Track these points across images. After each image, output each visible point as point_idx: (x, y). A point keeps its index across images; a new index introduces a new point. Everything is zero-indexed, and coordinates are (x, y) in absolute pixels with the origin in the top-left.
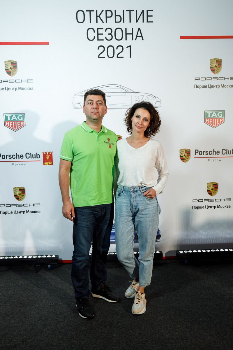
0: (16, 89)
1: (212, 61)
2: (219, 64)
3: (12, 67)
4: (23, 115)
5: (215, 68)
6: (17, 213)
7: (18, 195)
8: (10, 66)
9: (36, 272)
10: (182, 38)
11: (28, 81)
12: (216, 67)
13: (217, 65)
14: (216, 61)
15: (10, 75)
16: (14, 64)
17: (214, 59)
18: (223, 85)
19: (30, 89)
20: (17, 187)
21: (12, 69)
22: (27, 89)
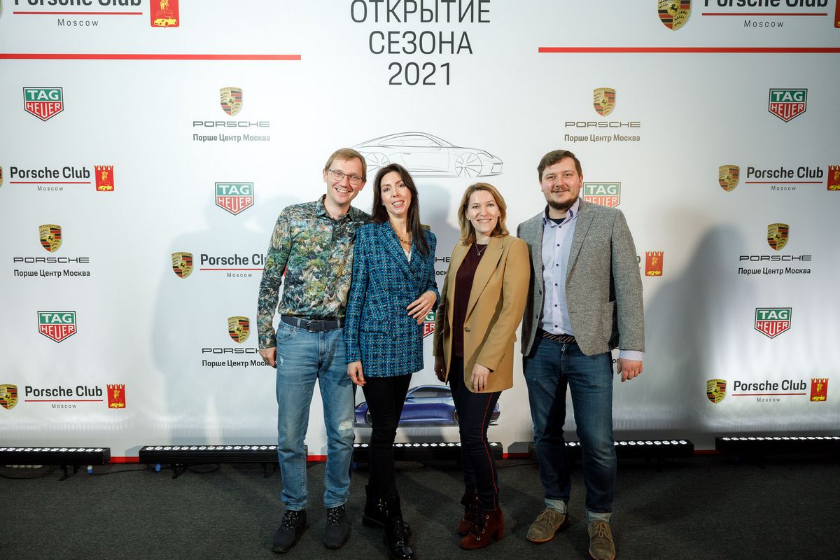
0: (238, 139)
1: (596, 92)
2: (609, 98)
3: (233, 99)
4: (250, 186)
5: (602, 105)
6: (233, 364)
7: (237, 332)
8: (229, 97)
9: (265, 477)
10: (542, 50)
11: (260, 124)
12: (605, 103)
13: (606, 99)
14: (605, 92)
15: (230, 114)
16: (237, 94)
17: (601, 89)
18: (618, 136)
19: (264, 139)
20: (235, 318)
21: (233, 103)
22: (260, 138)
